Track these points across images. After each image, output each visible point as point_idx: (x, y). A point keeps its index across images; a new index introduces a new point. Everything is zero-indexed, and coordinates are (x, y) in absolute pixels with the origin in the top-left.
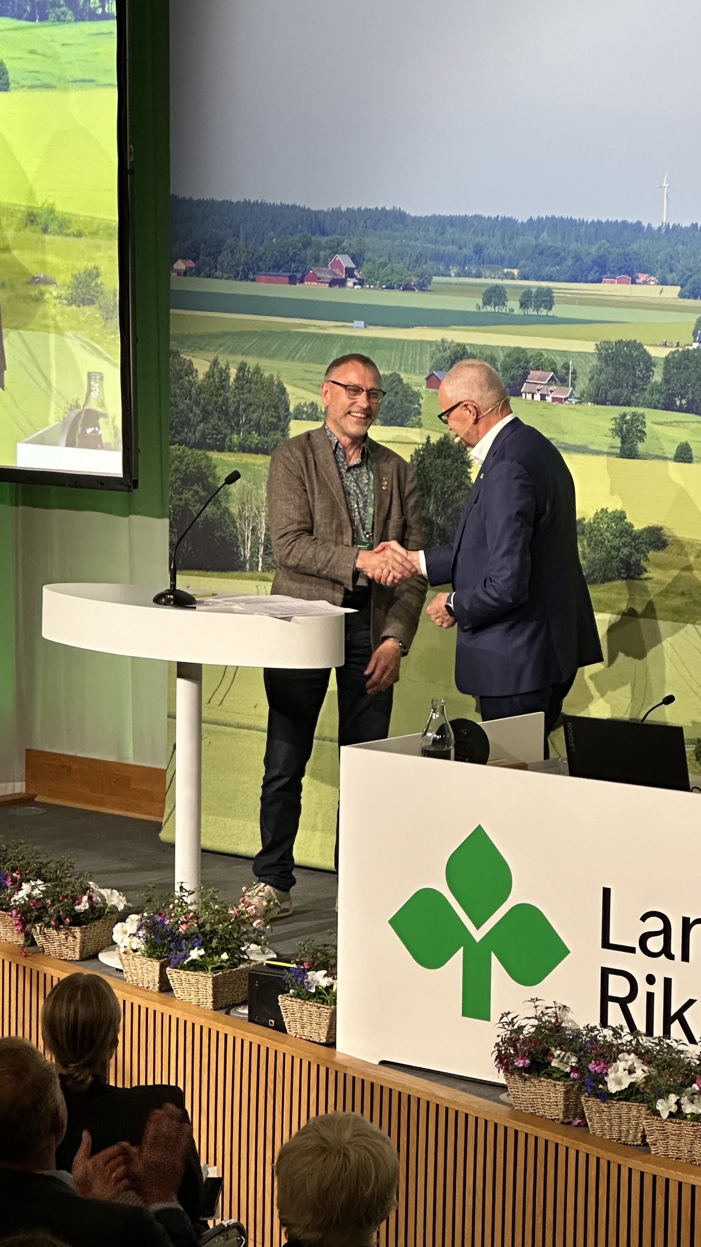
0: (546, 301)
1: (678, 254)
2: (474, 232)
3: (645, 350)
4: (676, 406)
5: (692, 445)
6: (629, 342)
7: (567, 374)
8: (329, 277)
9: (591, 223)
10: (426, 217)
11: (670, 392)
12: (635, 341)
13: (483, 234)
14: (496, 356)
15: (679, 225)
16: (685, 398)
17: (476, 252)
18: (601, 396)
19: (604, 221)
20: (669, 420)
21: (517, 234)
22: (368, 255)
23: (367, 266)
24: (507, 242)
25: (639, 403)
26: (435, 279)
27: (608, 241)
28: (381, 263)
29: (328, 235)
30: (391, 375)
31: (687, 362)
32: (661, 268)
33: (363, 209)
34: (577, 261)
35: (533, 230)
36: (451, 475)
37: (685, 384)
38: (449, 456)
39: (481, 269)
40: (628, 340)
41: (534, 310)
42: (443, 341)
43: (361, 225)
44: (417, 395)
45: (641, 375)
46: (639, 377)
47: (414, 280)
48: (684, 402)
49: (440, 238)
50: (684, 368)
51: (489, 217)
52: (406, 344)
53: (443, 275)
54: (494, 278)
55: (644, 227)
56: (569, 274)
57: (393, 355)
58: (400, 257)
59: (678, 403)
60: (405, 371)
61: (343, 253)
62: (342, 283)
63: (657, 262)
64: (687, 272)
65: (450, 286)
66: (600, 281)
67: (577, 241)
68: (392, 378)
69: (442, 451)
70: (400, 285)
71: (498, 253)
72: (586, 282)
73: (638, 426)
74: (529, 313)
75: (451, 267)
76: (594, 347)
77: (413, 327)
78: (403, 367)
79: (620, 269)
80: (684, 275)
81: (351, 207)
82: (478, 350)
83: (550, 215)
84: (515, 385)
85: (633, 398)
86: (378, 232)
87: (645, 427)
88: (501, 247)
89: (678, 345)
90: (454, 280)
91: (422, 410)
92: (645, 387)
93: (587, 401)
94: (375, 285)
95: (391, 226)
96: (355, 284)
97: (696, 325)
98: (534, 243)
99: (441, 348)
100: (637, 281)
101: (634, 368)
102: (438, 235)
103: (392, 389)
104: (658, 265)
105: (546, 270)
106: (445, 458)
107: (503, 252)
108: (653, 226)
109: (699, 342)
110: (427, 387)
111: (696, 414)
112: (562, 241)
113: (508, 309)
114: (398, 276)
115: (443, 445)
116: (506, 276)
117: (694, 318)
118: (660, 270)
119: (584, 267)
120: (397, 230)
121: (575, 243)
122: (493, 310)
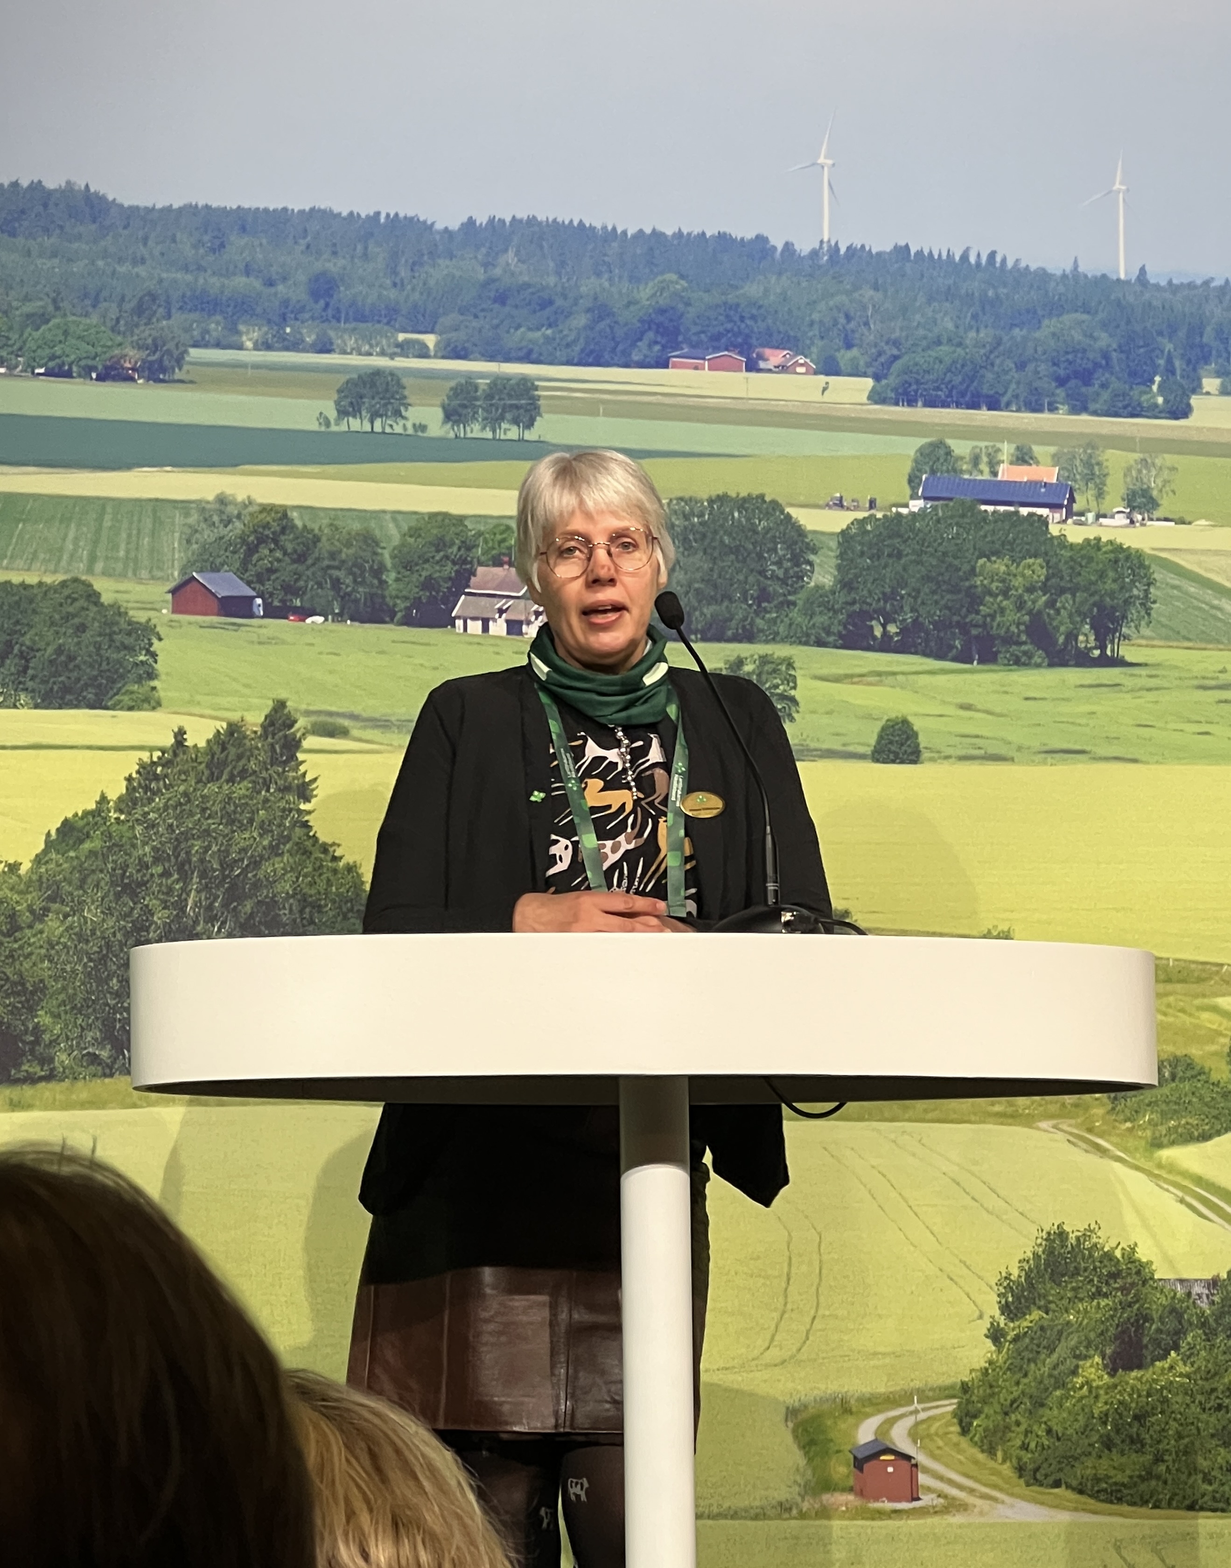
0: (517, 407)
1: (864, 308)
2: (308, 247)
3: (789, 517)
4: (874, 638)
5: (918, 724)
6: (744, 500)
9: (634, 236)
10: (169, 209)
11: (857, 607)
12: (762, 497)
13: (335, 253)
14: (377, 533)
15: (863, 246)
16: (895, 621)
17: (315, 295)
20: (858, 671)
21: (432, 255)
24: (404, 272)
25: (777, 633)
26: (195, 353)
27: (682, 277)
28: (29, 316)
30: (64, 584)
31: (896, 541)
32: (822, 338)
34: (601, 318)
35: (478, 248)
36: (251, 821)
37: (894, 592)
38: (244, 774)
39: (332, 334)
40: (744, 494)
41: (483, 428)
42: (222, 500)
44: (145, 633)
45: (780, 573)
46: (774, 577)
47: (132, 356)
48: (892, 629)
49: (211, 258)
50: (889, 556)
51: (351, 214)
52: (109, 510)
53: (218, 345)
54: (370, 354)
55: (774, 248)
56: (577, 348)
57: (71, 535)
58: (88, 302)
59: (878, 632)
60: (106, 573)
63: (812, 324)
64: (886, 348)
65: (240, 370)
66: (665, 366)
67: (599, 275)
68: (66, 592)
69: (224, 763)
70: (92, 369)
71: (380, 296)
72: (626, 366)
73: (776, 686)
74: (469, 435)
75: (242, 328)
77: (128, 467)
78: (99, 566)
79: (716, 338)
80: (880, 354)
82: (326, 522)
83: (522, 215)
84: (432, 600)
85: (759, 622)
86: (20, 240)
87: (795, 688)
88: (388, 283)
89: (872, 504)
90: (250, 356)
91: (159, 667)
92: (790, 598)
94: (11, 368)
95: (61, 227)
97: (916, 461)
98: (481, 275)
99: (216, 518)
100: (762, 365)
101: (760, 557)
102: (202, 251)
103: (67, 617)
104: (815, 331)
105: (517, 337)
106: (231, 780)
107: (393, 294)
108: (797, 247)
109: (926, 498)
110: (175, 611)
111: (925, 654)
112: (558, 274)
113: (409, 425)
114: (84, 345)
115: (224, 749)
116: (404, 349)
117: (910, 446)
118: (820, 343)
119: (620, 332)
120: (79, 237)
121: (593, 279)
122: (367, 427)
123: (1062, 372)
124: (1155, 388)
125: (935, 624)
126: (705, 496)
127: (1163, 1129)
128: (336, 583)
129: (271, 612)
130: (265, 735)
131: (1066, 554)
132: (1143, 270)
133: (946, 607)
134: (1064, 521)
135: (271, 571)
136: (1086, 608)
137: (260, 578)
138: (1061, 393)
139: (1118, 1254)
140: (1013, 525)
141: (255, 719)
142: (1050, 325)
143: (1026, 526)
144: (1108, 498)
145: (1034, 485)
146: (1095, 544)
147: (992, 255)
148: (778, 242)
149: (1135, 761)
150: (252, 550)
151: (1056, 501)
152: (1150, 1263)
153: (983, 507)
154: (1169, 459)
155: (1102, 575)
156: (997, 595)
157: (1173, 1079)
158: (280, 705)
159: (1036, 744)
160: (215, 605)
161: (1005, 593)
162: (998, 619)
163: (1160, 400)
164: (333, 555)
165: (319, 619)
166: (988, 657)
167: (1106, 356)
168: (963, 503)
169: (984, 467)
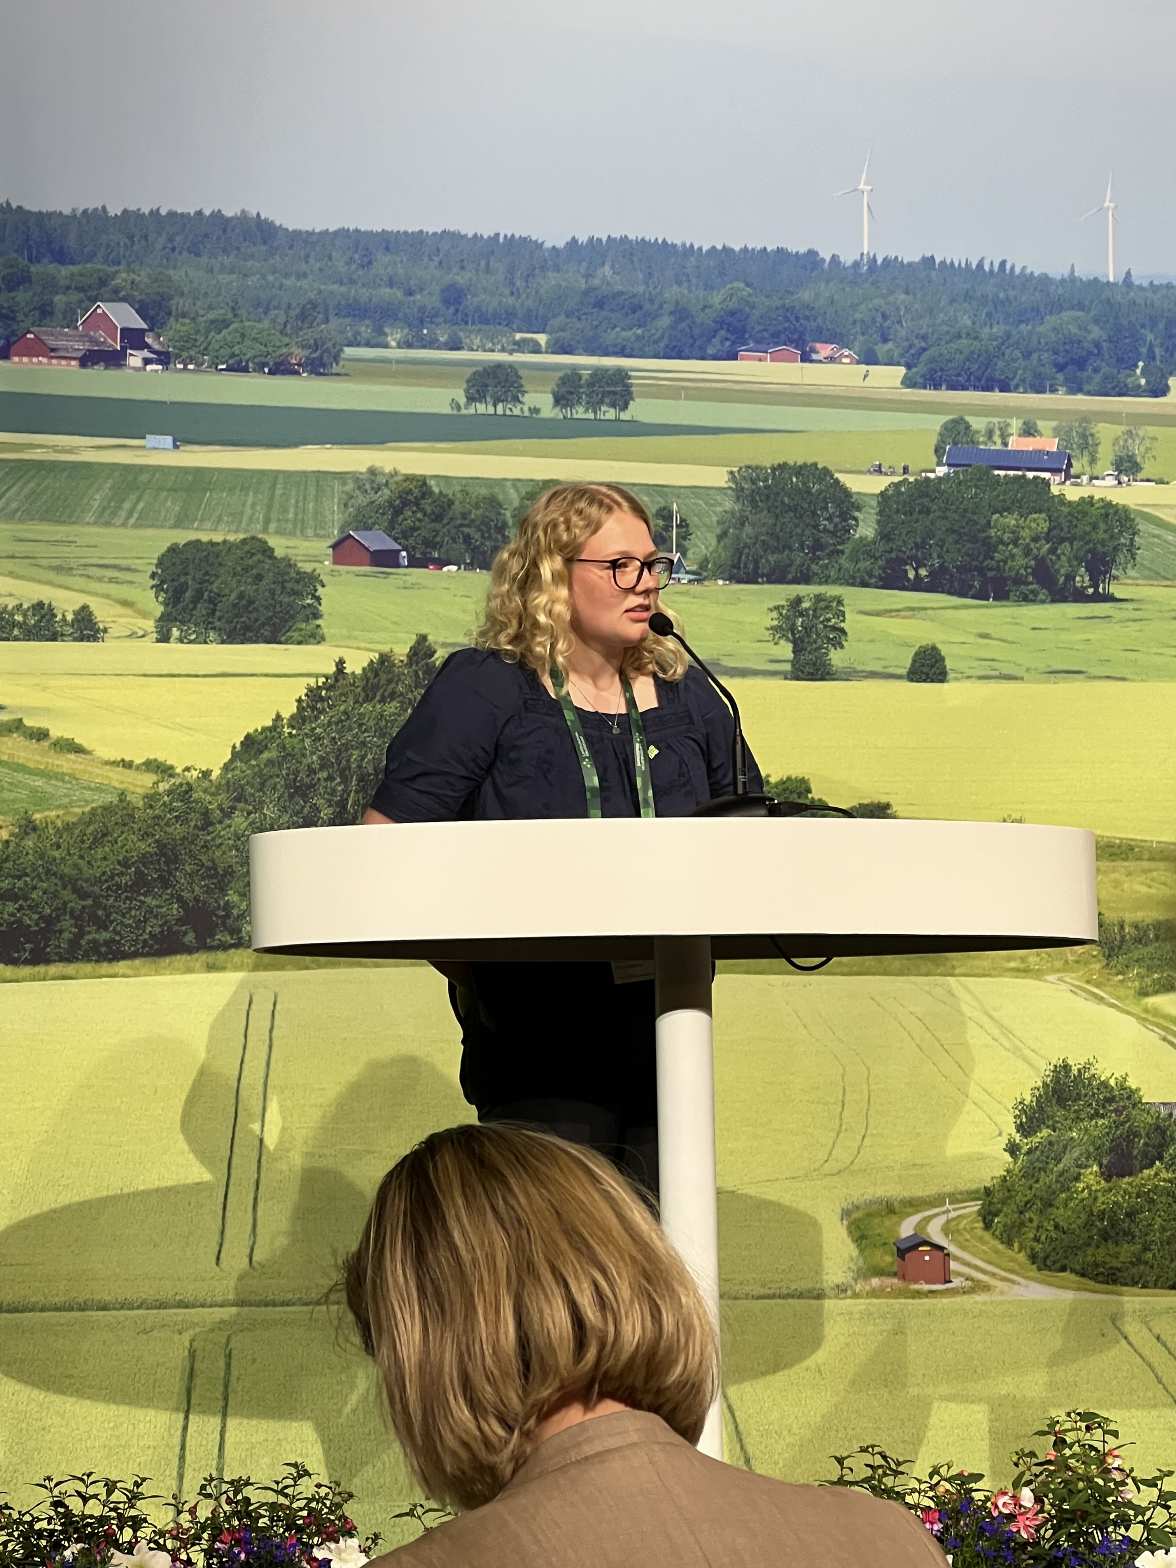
0: (614, 393)
1: (898, 309)
2: (440, 263)
3: (837, 481)
4: (909, 580)
5: (944, 650)
6: (801, 467)
7: (668, 528)
8: (81, 347)
9: (708, 252)
10: (325, 233)
11: (894, 555)
12: (815, 465)
13: (462, 268)
14: (501, 497)
15: (896, 257)
16: (925, 566)
17: (447, 302)
18: (745, 567)
19: (737, 249)
20: (895, 607)
21: (542, 268)
22: (178, 303)
23: (177, 327)
24: (519, 283)
25: (829, 577)
26: (349, 351)
27: (748, 285)
28: (212, 322)
29: (73, 262)
30: (244, 541)
31: (925, 500)
32: (863, 334)
33: (163, 212)
34: (682, 320)
35: (580, 262)
37: (924, 542)
38: (393, 696)
39: (461, 334)
40: (800, 462)
41: (587, 411)
42: (372, 471)
43: (158, 246)
44: (311, 581)
45: (831, 527)
46: (826, 530)
47: (297, 354)
48: (923, 572)
49: (361, 273)
50: (920, 512)
51: (475, 235)
52: (280, 480)
53: (368, 344)
54: (493, 351)
55: (823, 260)
56: (662, 345)
57: (250, 500)
58: (260, 310)
59: (911, 575)
60: (279, 532)
61: (116, 296)
62: (115, 359)
63: (855, 322)
64: (916, 341)
65: (387, 365)
66: (734, 357)
67: (679, 283)
68: (247, 548)
69: (376, 687)
70: (263, 365)
71: (500, 303)
72: (703, 358)
73: (829, 620)
74: (575, 416)
75: (387, 330)
76: (726, 477)
77: (296, 445)
78: (272, 527)
79: (776, 334)
80: (911, 347)
81: (133, 208)
82: (458, 488)
83: (616, 235)
85: (815, 568)
86: (204, 259)
87: (843, 621)
88: (507, 292)
89: (906, 470)
90: (394, 353)
91: (322, 608)
92: (839, 547)
93: (715, 576)
94: (198, 365)
95: (238, 249)
96: (147, 361)
97: (941, 434)
98: (582, 285)
99: (368, 486)
100: (814, 357)
101: (814, 514)
102: (353, 267)
103: (247, 569)
104: (858, 328)
105: (612, 336)
106: (383, 700)
107: (510, 301)
108: (842, 259)
109: (949, 465)
110: (336, 562)
111: (950, 593)
112: (647, 284)
113: (526, 409)
114: (258, 345)
115: (377, 675)
116: (520, 346)
117: (937, 422)
118: (861, 338)
119: (697, 331)
120: (252, 257)
121: (675, 288)
122: (491, 410)
123: (1061, 360)
124: (1138, 371)
125: (958, 568)
126: (768, 465)
127: (1148, 981)
128: (467, 538)
129: (414, 563)
130: (410, 663)
131: (1065, 510)
132: (1128, 274)
133: (967, 554)
134: (1063, 483)
135: (414, 529)
136: (1081, 554)
137: (405, 535)
138: (1060, 377)
139: (1112, 1082)
140: (1021, 486)
141: (401, 651)
142: (1051, 320)
143: (1032, 487)
144: (1099, 463)
145: (1038, 453)
146: (1089, 501)
147: (1003, 263)
148: (826, 255)
149: (1123, 679)
150: (398, 512)
151: (1056, 466)
152: (1138, 1090)
153: (996, 472)
154: (1151, 430)
155: (1095, 527)
156: (1008, 545)
157: (1157, 938)
158: (423, 638)
159: (1042, 666)
160: (367, 557)
161: (1015, 542)
162: (1010, 563)
163: (1143, 381)
164: (464, 516)
165: (455, 568)
166: (1001, 596)
167: (1097, 345)
168: (979, 469)
169: (997, 438)
